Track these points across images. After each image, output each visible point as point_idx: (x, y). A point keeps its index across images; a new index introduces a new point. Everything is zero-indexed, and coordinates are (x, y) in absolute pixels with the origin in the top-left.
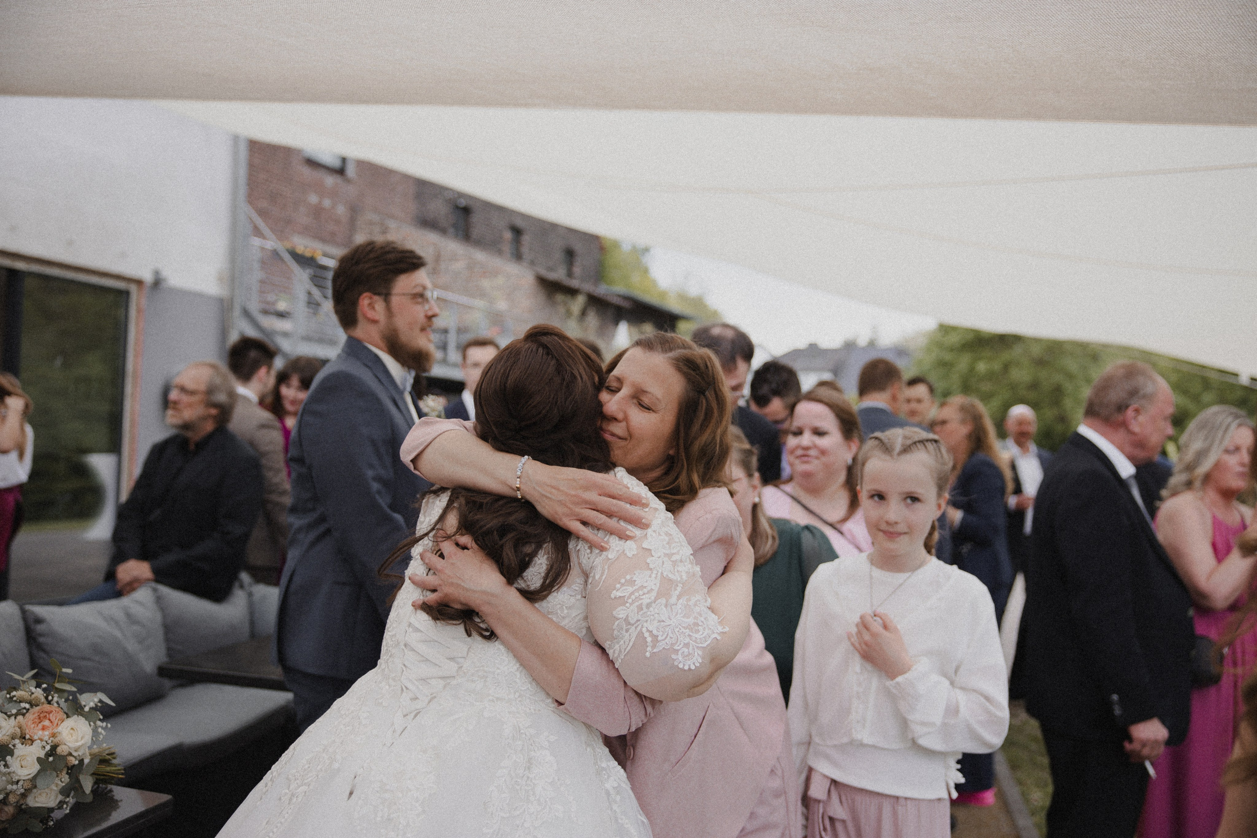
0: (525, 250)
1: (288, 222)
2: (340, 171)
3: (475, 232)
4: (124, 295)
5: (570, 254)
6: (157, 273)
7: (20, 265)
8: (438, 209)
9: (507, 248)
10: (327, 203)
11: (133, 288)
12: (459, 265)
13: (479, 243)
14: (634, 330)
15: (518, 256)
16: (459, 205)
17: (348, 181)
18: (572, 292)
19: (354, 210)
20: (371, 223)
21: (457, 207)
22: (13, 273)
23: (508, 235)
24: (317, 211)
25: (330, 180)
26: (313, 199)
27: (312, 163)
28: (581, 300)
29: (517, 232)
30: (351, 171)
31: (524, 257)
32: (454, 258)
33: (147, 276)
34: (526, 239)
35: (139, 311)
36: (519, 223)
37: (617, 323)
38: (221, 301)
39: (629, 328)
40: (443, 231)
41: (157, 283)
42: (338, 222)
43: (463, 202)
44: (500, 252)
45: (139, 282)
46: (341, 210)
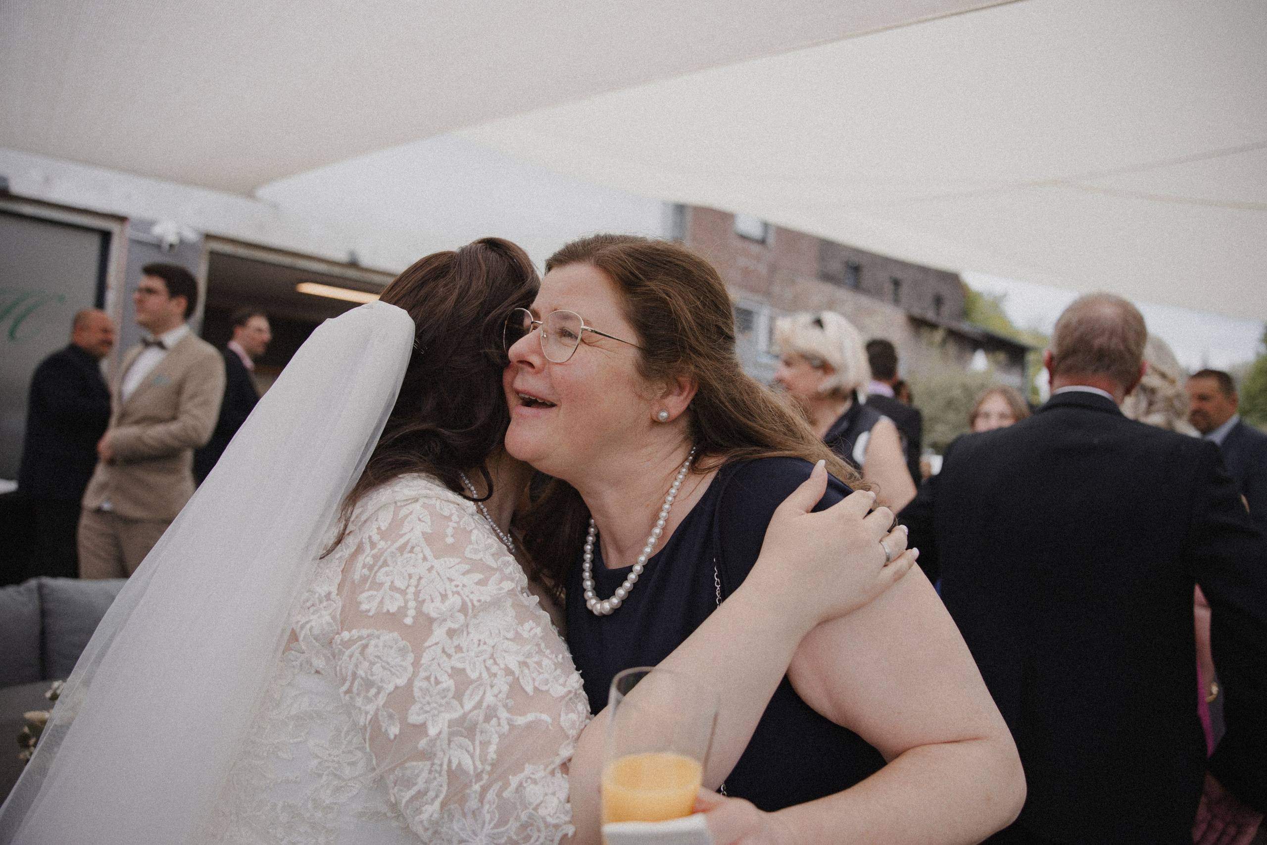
0: (902, 296)
2: (762, 242)
3: (863, 284)
5: (938, 301)
8: (836, 266)
9: (888, 295)
10: (752, 265)
13: (866, 291)
14: (991, 357)
15: (896, 301)
16: (852, 264)
17: (768, 249)
18: (934, 326)
19: (773, 269)
21: (850, 266)
23: (888, 287)
24: (746, 272)
25: (755, 249)
26: (742, 262)
27: (744, 237)
29: (896, 283)
30: (771, 240)
31: (901, 301)
34: (904, 289)
36: (899, 274)
37: (974, 352)
39: (985, 355)
40: (839, 284)
42: (760, 277)
44: (882, 298)
46: (763, 270)
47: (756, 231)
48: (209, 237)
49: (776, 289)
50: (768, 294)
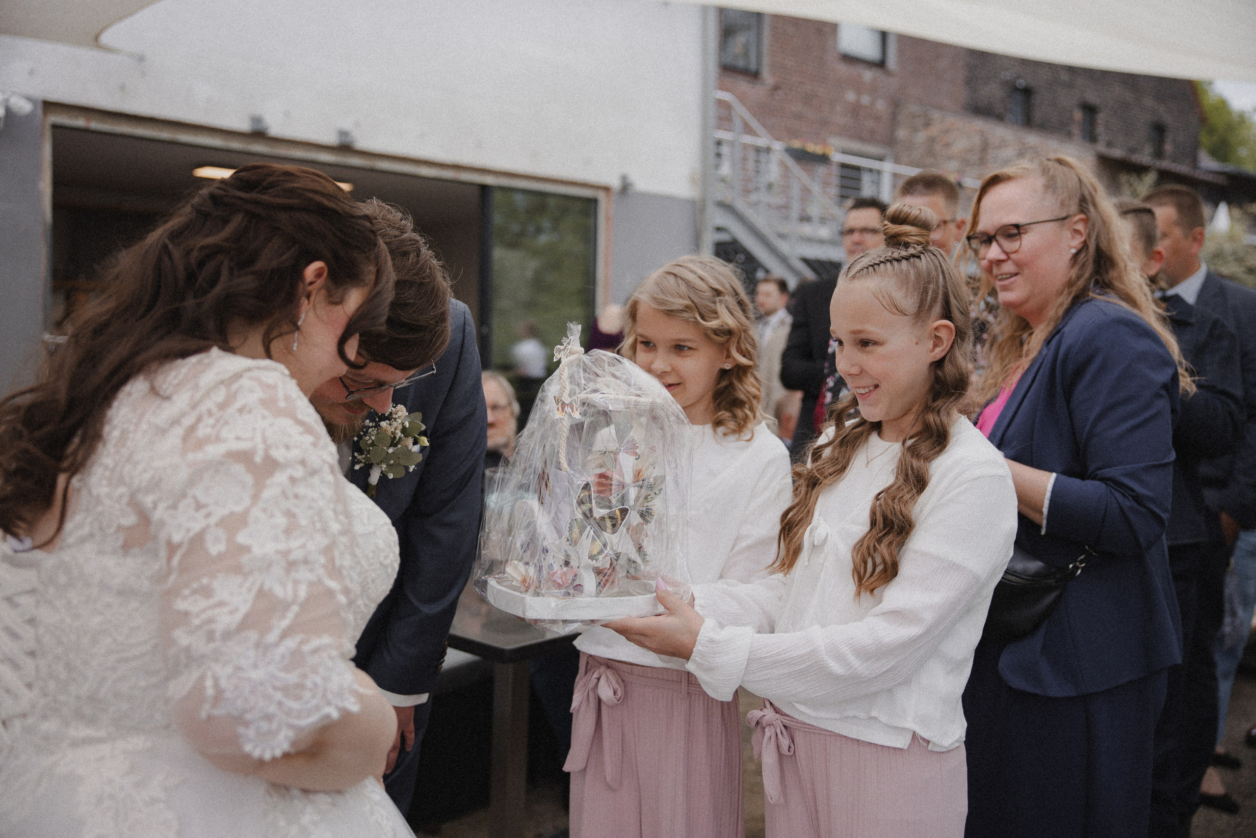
0: (1100, 129)
1: (824, 123)
2: (881, 64)
3: (1038, 115)
4: (592, 203)
5: (1159, 130)
6: (624, 178)
7: (489, 180)
8: (992, 92)
9: (1076, 130)
10: (865, 100)
11: (601, 196)
12: (1009, 152)
13: (1042, 127)
14: (1237, 212)
15: (1091, 137)
16: (1020, 88)
17: (889, 73)
18: (1139, 170)
19: (896, 105)
20: (914, 117)
21: (1016, 89)
22: (484, 189)
23: (1078, 115)
24: (856, 110)
25: (868, 75)
26: (851, 96)
27: (849, 59)
28: (1150, 179)
29: (1090, 110)
30: (892, 62)
31: (1100, 138)
32: (1003, 144)
33: (615, 182)
34: (1101, 118)
35: (608, 219)
36: (1092, 98)
37: (1216, 205)
38: (692, 203)
39: (1230, 210)
40: (1000, 118)
41: (626, 187)
42: (877, 119)
43: (1021, 83)
44: (1069, 135)
45: (607, 189)
46: (881, 106)
47: (868, 49)
48: (49, 106)
49: (902, 133)
50: (890, 141)
